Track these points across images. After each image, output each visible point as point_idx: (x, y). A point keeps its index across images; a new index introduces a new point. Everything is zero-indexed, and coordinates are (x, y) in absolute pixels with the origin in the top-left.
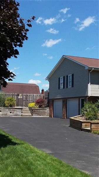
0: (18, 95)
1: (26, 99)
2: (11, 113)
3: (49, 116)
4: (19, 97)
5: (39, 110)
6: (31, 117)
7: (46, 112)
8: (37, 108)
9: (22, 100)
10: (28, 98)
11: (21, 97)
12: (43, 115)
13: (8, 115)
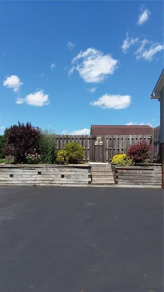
0: (95, 139)
1: (112, 145)
2: (63, 176)
3: (160, 187)
4: (96, 143)
5: (133, 171)
6: (111, 186)
7: (153, 175)
8: (127, 167)
9: (103, 149)
10: (116, 144)
11: (101, 142)
12: (143, 183)
13: (56, 182)
